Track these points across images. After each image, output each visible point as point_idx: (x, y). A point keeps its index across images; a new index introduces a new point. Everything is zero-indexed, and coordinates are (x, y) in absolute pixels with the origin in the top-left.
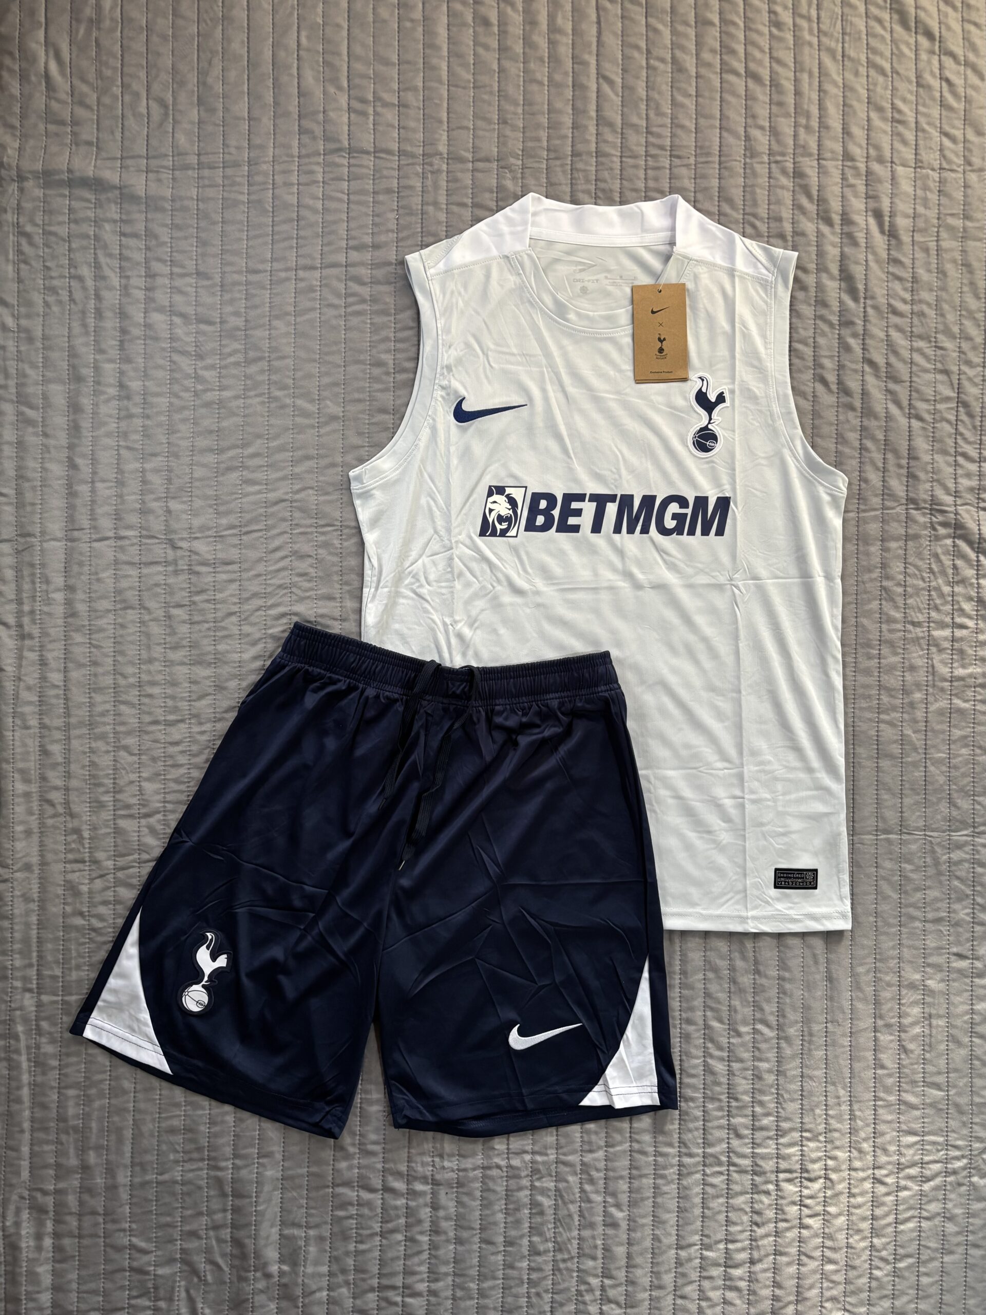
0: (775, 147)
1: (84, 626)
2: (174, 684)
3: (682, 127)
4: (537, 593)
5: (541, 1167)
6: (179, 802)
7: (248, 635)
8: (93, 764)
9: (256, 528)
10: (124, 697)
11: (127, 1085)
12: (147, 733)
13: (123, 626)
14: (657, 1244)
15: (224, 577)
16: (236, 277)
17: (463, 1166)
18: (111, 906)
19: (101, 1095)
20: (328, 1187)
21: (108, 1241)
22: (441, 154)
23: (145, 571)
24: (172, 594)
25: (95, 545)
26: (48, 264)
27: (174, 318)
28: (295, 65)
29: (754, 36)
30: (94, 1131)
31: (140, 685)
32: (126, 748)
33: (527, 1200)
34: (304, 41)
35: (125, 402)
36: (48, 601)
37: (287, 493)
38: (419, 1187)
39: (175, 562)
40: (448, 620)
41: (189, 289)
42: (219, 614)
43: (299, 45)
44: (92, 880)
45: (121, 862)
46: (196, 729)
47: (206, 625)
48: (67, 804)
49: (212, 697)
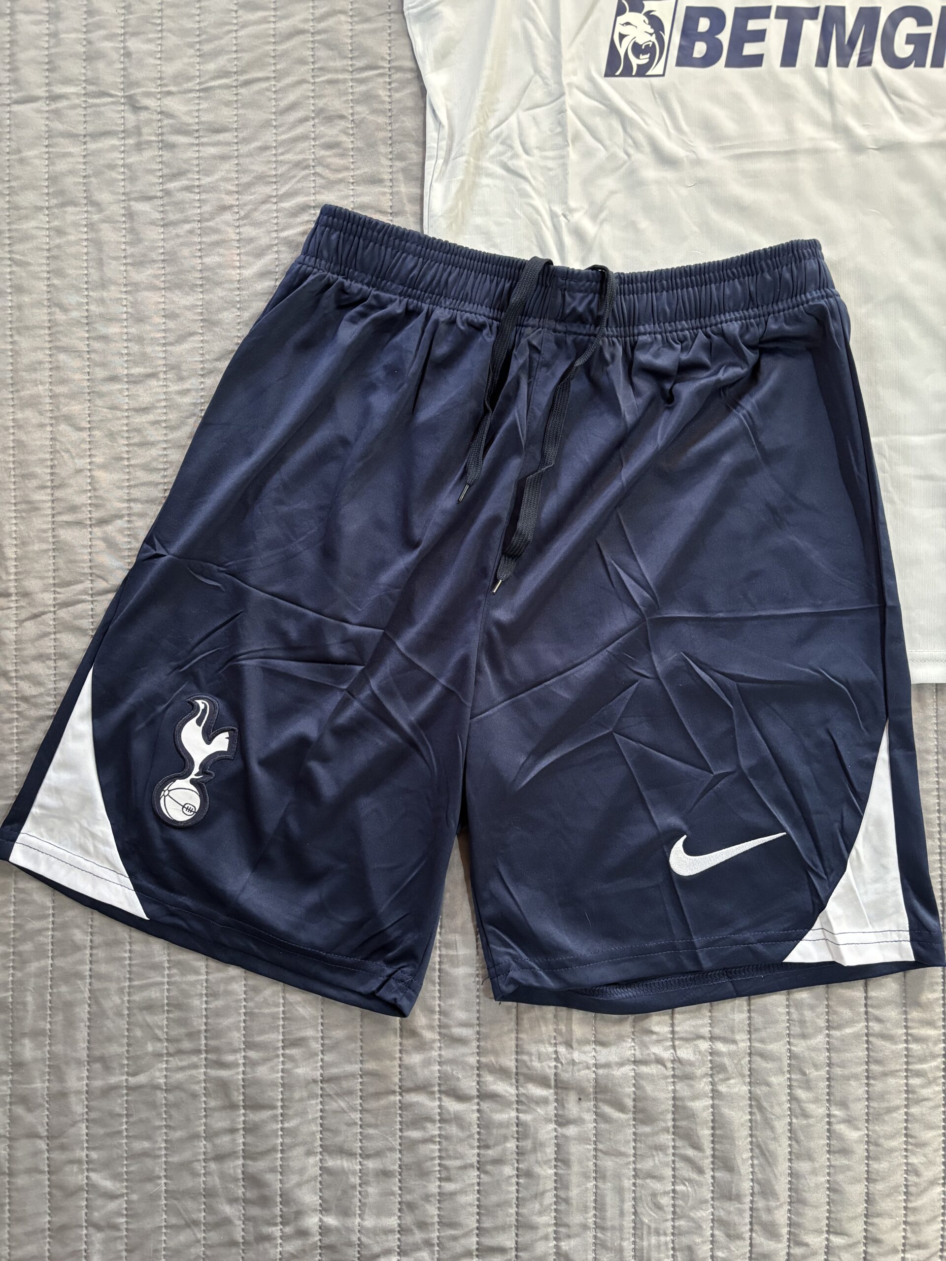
2: (140, 319)
4: (698, 162)
5: (726, 1061)
6: (151, 501)
7: (251, 240)
8: (20, 445)
10: (64, 341)
11: (79, 936)
12: (101, 395)
13: (60, 232)
14: (913, 1179)
15: (213, 150)
18: (51, 663)
19: (40, 953)
20: (393, 1092)
21: (53, 1177)
23: (93, 146)
24: (133, 179)
25: (16, 108)
30: (31, 1007)
31: (89, 322)
32: (68, 419)
33: (707, 1115)
37: (306, 21)
38: (537, 1091)
39: (138, 131)
40: (558, 209)
42: (207, 208)
44: (20, 622)
46: (174, 388)
47: (187, 227)
49: (199, 338)
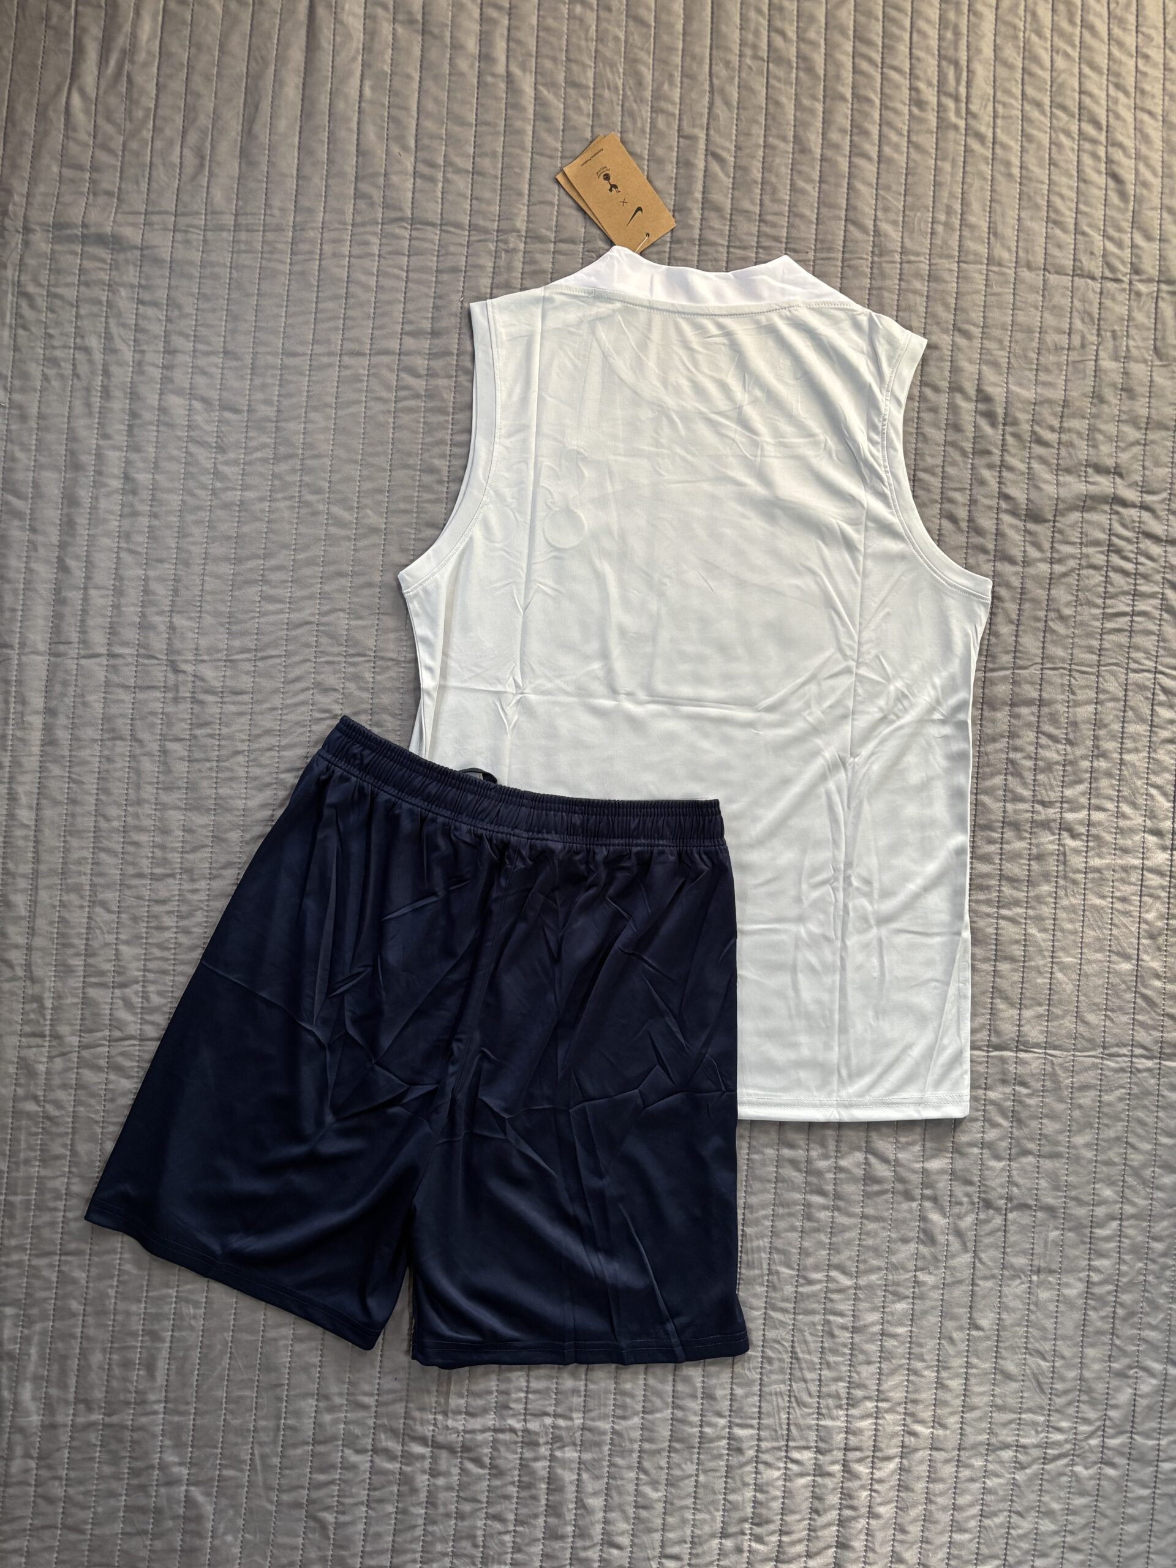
0: (908, 244)
1: (63, 757)
3: (801, 216)
9: (273, 653)
16: (269, 358)
17: (469, 1427)
22: (518, 231)
26: (51, 331)
27: (194, 402)
28: (355, 119)
29: (890, 115)
34: (367, 92)
35: (130, 497)
36: (22, 725)
41: (214, 370)
43: (361, 96)
45: (88, 1038)
48: (28, 966)
